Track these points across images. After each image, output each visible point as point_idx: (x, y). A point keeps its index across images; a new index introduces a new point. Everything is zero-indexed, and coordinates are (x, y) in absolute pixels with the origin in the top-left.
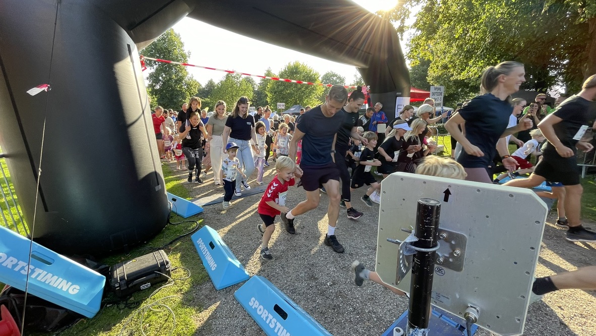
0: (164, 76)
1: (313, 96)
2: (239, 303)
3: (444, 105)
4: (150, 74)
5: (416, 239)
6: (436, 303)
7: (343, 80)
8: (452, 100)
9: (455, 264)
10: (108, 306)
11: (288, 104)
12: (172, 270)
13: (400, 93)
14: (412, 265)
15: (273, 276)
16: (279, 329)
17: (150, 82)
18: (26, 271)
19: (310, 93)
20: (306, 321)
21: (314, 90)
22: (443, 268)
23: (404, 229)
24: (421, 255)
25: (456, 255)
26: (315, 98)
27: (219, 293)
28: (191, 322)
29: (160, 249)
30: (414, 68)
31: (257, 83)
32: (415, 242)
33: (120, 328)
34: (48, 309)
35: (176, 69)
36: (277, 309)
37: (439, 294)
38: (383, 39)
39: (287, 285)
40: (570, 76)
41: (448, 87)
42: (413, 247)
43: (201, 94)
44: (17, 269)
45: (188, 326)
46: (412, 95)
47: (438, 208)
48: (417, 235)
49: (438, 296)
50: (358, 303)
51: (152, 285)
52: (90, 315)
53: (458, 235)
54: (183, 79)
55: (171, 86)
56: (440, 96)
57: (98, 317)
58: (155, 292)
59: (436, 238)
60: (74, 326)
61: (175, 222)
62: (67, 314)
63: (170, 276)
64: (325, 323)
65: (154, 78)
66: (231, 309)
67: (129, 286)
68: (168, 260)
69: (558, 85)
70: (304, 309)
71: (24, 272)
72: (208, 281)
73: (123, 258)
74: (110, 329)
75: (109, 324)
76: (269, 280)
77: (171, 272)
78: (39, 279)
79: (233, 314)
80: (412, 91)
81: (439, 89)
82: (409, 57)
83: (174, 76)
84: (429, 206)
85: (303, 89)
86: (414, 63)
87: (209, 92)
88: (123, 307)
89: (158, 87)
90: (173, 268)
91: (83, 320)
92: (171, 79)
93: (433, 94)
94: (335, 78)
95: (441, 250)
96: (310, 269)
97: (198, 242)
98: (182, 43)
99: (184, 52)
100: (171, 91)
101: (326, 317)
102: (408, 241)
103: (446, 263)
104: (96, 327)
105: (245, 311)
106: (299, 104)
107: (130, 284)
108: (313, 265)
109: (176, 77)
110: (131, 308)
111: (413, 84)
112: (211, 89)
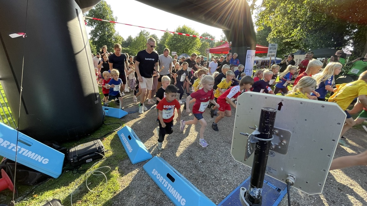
0: (100, 32)
1: (194, 48)
2: (146, 172)
3: (277, 56)
4: (91, 31)
5: (259, 133)
6: (268, 173)
7: (214, 38)
8: (282, 54)
9: (282, 150)
10: (66, 171)
11: (178, 53)
12: (105, 152)
13: (249, 48)
14: (255, 149)
15: (167, 157)
16: (170, 187)
17: (91, 36)
18: (15, 149)
19: (192, 46)
20: (186, 183)
21: (195, 44)
22: (274, 152)
23: (251, 127)
24: (261, 143)
25: (283, 144)
26: (195, 49)
27: (134, 166)
28: (116, 182)
29: (98, 139)
30: (259, 32)
31: (159, 39)
32: (258, 135)
33: (74, 185)
34: (30, 172)
35: (108, 28)
36: (169, 176)
37: (270, 168)
38: (241, 12)
39: (175, 162)
40: (358, 40)
41: (280, 45)
42: (257, 138)
43: (124, 45)
44: (10, 148)
45: (115, 184)
46: (257, 49)
47: (275, 113)
48: (259, 130)
49: (270, 169)
50: (218, 174)
51: (93, 160)
52: (55, 176)
53: (285, 132)
54: (112, 35)
55: (105, 39)
56: (275, 50)
57: (60, 178)
58: (95, 164)
59: (272, 133)
60: (46, 183)
61: (107, 123)
62: (41, 175)
63: (104, 155)
64: (197, 185)
65: (94, 33)
66: (141, 175)
67: (79, 160)
68: (103, 146)
69: (349, 45)
70: (185, 177)
71: (14, 150)
72: (127, 159)
73: (75, 144)
74: (68, 185)
75: (67, 182)
76: (165, 159)
77: (105, 153)
78: (23, 154)
79: (142, 178)
80: (257, 46)
81: (275, 45)
82: (257, 25)
83: (106, 33)
84: (269, 112)
85: (188, 43)
86: (260, 29)
87: (129, 43)
88: (76, 172)
89: (96, 40)
90: (106, 150)
91: (52, 179)
92: (105, 34)
93: (270, 49)
94: (208, 37)
95: (274, 141)
96: (189, 154)
97: (121, 135)
98: (111, 11)
99: (113, 17)
100: (105, 42)
101: (198, 182)
102: (253, 134)
103: (276, 149)
104: (59, 184)
105: (149, 177)
106: (185, 53)
107: (79, 159)
108: (191, 151)
109: (108, 33)
110: (80, 173)
111: (258, 43)
112: (130, 42)
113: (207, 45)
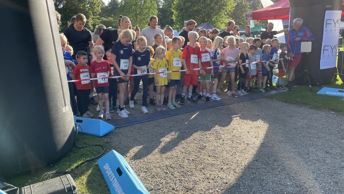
13: (330, 6)
29: (66, 173)
61: (81, 145)
68: (75, 185)
80: (343, 4)
97: (104, 167)
112: (114, 8)
113: (245, 7)
